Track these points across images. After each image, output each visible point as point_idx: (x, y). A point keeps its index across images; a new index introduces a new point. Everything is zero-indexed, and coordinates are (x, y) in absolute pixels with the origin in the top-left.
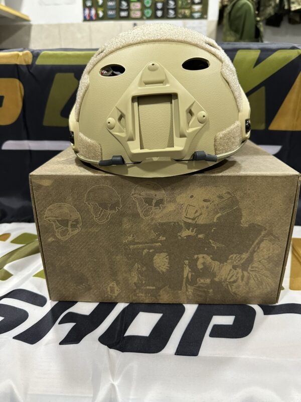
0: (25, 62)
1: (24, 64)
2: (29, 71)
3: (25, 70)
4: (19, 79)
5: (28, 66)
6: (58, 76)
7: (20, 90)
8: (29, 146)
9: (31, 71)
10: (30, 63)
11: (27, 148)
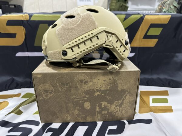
0: (26, 18)
1: (25, 20)
2: (28, 23)
4: (23, 26)
5: (27, 21)
6: (41, 25)
7: (24, 31)
8: (28, 55)
9: (29, 23)
10: (28, 19)
11: (27, 56)
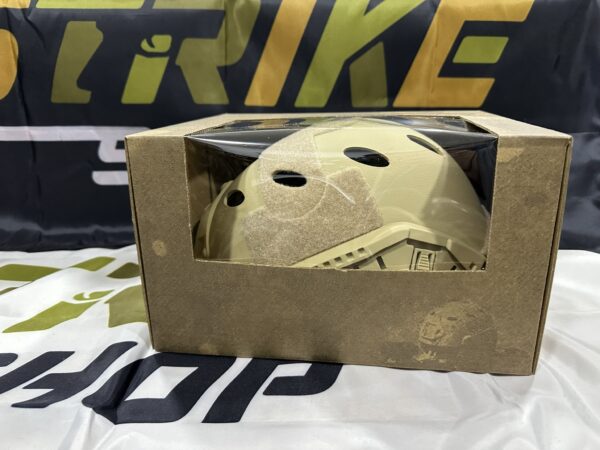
0: (20, 4)
1: (19, 7)
2: (27, 19)
3: (20, 16)
4: (11, 30)
5: (24, 10)
6: (71, 26)
7: (13, 47)
8: (31, 136)
9: (29, 18)
10: (28, 6)
11: (28, 139)
